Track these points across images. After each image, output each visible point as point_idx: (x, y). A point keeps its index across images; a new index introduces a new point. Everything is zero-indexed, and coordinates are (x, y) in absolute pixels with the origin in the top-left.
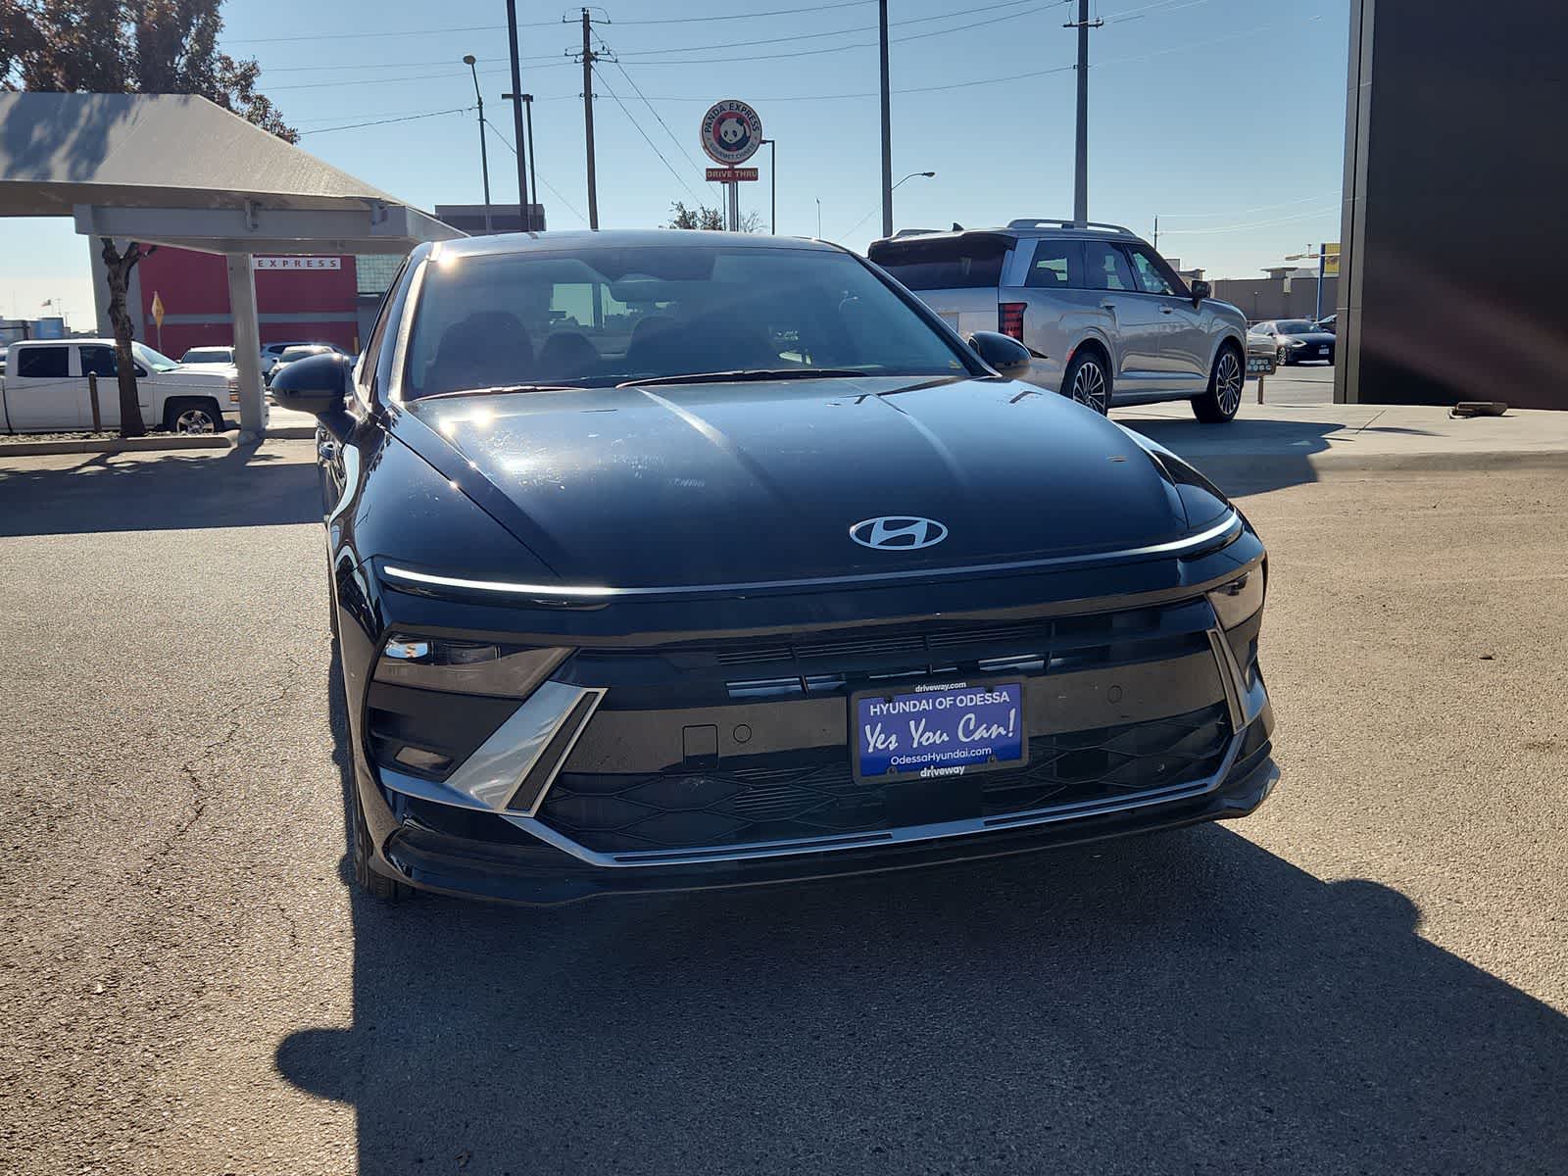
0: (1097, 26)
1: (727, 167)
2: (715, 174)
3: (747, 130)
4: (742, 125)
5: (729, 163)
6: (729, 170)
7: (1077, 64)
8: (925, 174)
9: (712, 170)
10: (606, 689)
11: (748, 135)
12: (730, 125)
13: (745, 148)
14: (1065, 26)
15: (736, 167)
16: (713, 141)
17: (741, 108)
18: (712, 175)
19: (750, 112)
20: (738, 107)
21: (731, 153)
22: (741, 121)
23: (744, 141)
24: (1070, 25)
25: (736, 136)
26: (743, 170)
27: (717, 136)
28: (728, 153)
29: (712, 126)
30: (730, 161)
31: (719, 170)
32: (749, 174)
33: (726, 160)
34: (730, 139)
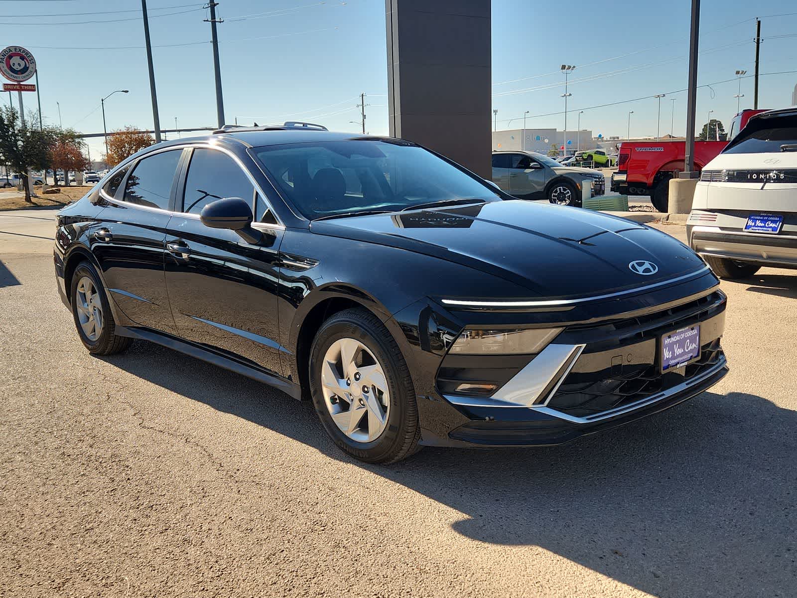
0: (220, 22)
1: (16, 83)
2: (9, 87)
3: (27, 63)
4: (23, 60)
5: (17, 81)
6: (18, 85)
7: (212, 40)
8: (123, 91)
9: (7, 84)
10: (585, 345)
11: (27, 66)
12: (16, 60)
13: (26, 74)
14: (204, 21)
15: (21, 83)
16: (6, 68)
17: (22, 51)
18: (7, 88)
19: (27, 53)
20: (20, 50)
21: (18, 76)
22: (22, 58)
23: (25, 69)
24: (207, 21)
25: (20, 66)
26: (26, 85)
27: (9, 66)
28: (16, 75)
29: (5, 60)
30: (18, 80)
31: (11, 85)
32: (30, 87)
33: (15, 79)
34: (16, 67)
